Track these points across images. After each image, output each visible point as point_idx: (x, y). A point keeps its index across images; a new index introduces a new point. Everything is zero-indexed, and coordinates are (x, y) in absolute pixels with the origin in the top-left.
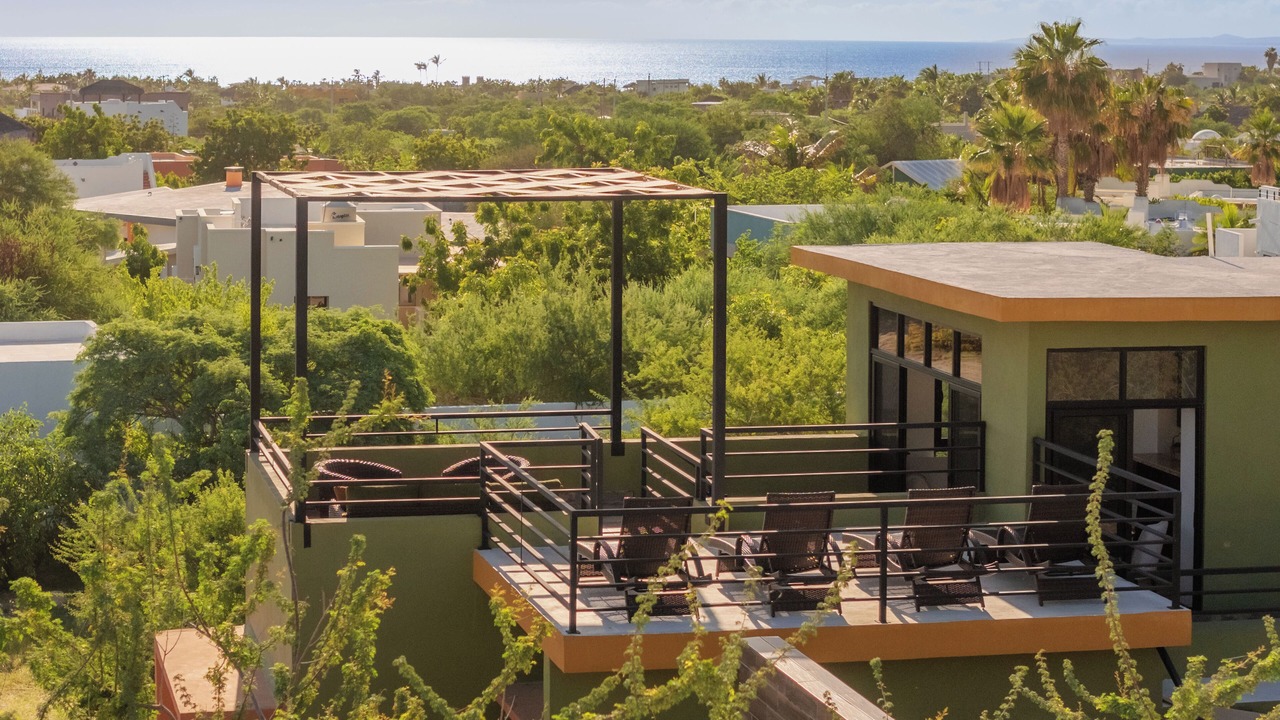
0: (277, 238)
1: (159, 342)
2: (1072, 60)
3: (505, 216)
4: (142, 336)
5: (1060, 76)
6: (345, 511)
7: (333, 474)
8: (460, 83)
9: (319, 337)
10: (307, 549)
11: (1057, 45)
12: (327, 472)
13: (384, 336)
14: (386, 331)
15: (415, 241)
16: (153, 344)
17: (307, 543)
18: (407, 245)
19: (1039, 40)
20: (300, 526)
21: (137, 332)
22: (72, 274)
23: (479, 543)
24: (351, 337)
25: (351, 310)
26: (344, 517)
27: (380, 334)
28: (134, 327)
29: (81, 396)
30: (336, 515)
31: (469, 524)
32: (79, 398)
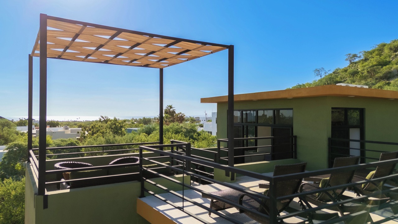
0: (54, 132)
1: (24, 146)
2: (171, 110)
3: (95, 128)
4: (19, 145)
5: (170, 111)
6: (69, 185)
7: (62, 168)
8: (83, 121)
9: (61, 143)
10: (46, 209)
11: (169, 108)
12: (60, 167)
13: (76, 143)
14: (76, 142)
15: (80, 132)
16: (22, 146)
17: (46, 206)
18: (78, 133)
19: (167, 107)
20: (41, 197)
21: (18, 144)
22: (11, 139)
23: (139, 194)
24: (69, 143)
25: (68, 139)
26: (68, 188)
27: (75, 142)
28: (17, 143)
29: (5, 158)
30: (64, 188)
31: (135, 186)
32: (4, 159)
